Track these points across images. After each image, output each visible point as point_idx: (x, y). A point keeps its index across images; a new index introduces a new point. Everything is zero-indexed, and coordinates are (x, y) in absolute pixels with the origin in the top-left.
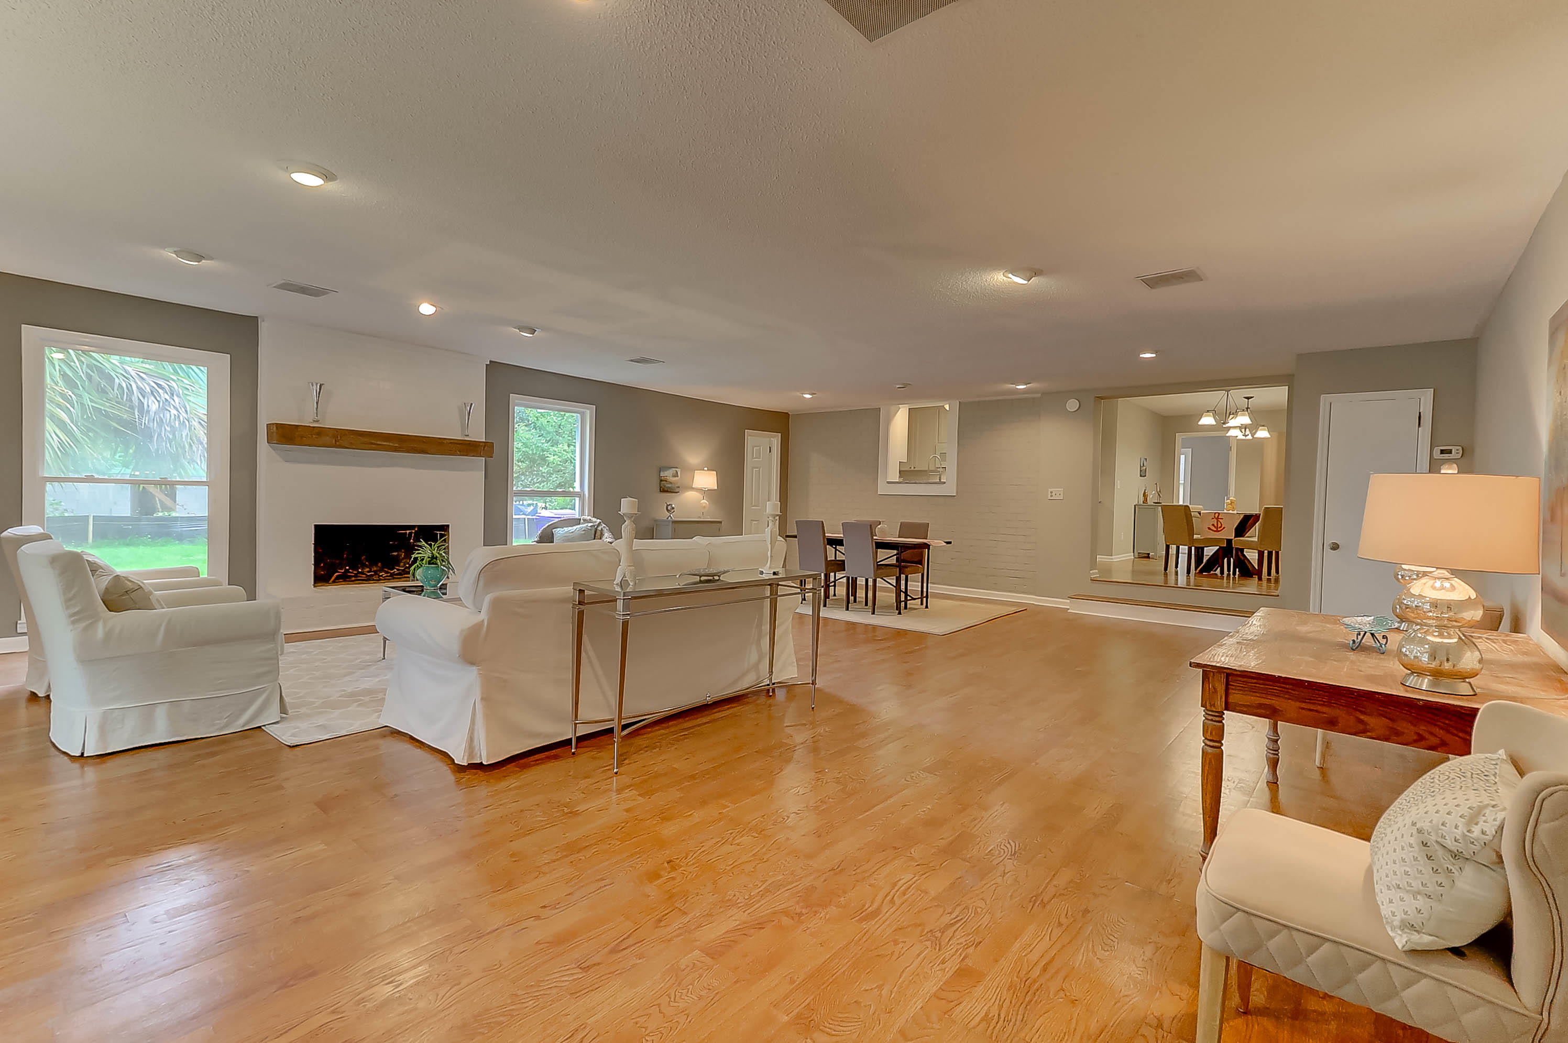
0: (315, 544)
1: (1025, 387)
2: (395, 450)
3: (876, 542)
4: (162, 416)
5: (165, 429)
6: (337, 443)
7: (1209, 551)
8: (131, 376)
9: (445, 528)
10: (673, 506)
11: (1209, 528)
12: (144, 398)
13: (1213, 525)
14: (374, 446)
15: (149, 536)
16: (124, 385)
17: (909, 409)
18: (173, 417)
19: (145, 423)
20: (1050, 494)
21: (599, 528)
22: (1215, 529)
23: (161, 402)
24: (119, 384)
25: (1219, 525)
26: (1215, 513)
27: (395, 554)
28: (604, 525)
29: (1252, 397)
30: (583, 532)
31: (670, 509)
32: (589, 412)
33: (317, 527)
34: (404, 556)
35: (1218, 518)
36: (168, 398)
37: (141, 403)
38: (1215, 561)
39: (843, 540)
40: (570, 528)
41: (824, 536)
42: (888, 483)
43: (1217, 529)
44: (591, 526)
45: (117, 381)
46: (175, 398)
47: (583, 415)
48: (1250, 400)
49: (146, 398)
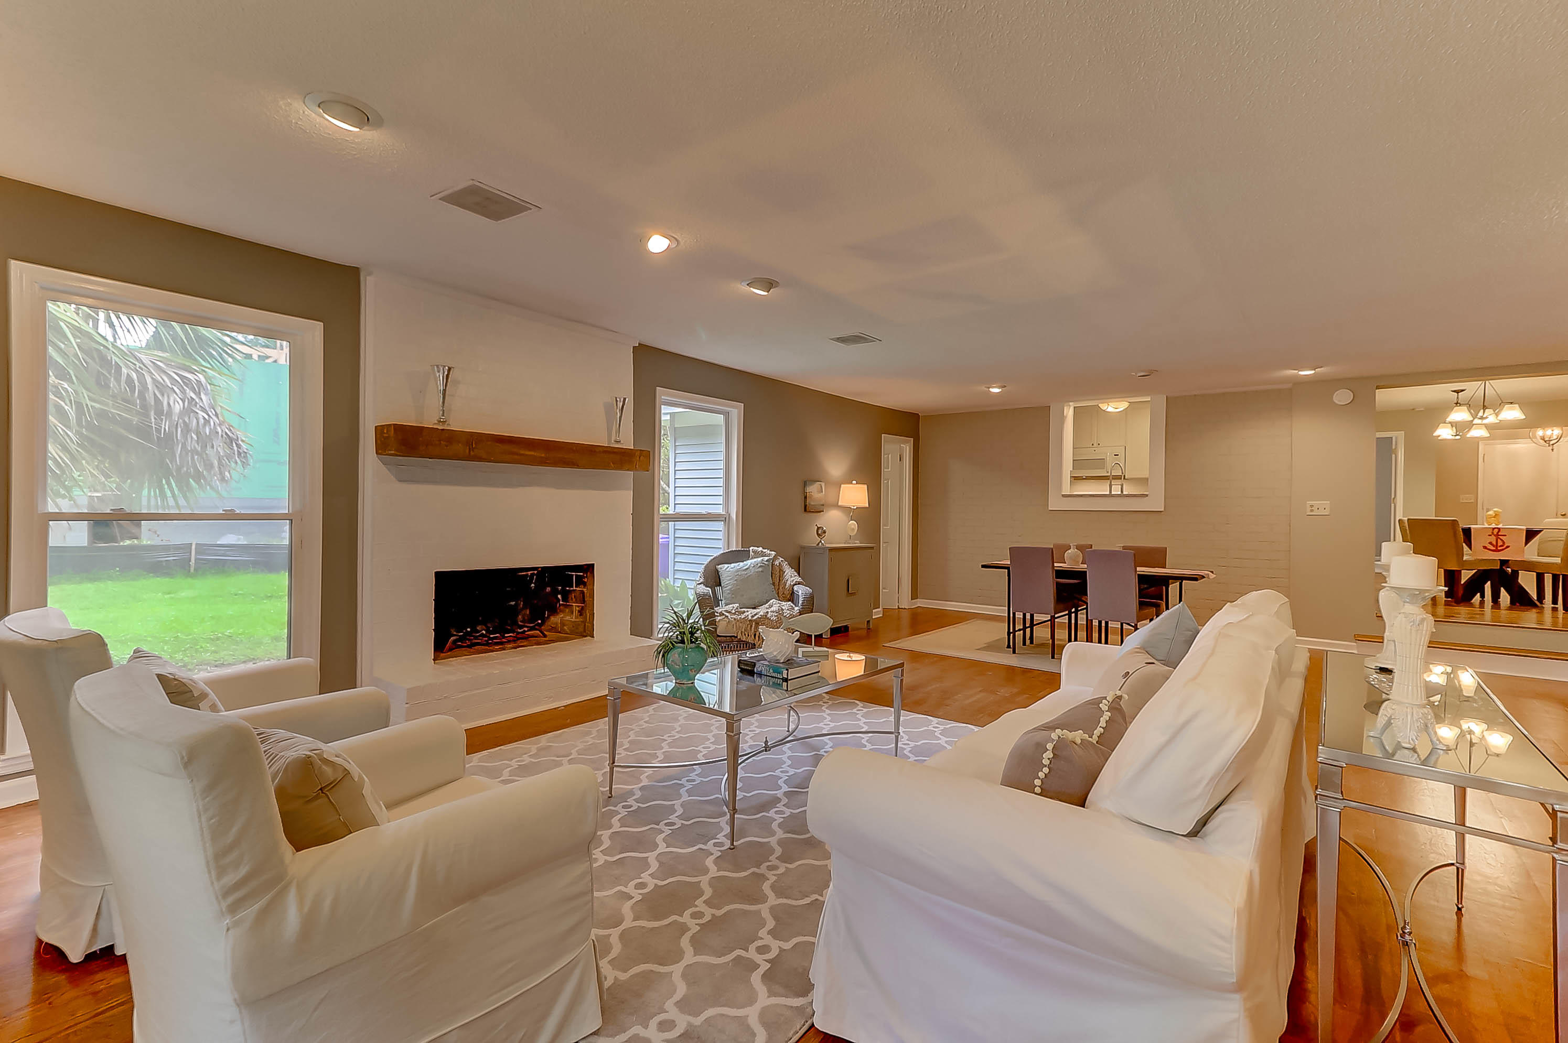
0: (436, 600)
1: (1313, 372)
2: (542, 462)
3: (1138, 575)
4: (187, 420)
5: (192, 437)
6: (472, 453)
7: (1466, 576)
8: (144, 365)
9: (589, 568)
10: (825, 528)
11: (1485, 547)
12: (163, 395)
13: (1490, 543)
14: (516, 457)
15: (118, 569)
16: (134, 376)
17: (1074, 407)
18: (202, 421)
19: (165, 429)
20: (1309, 509)
21: (777, 563)
22: (1494, 548)
23: (187, 400)
24: (128, 374)
25: (1500, 543)
26: (1494, 529)
27: (513, 603)
28: (781, 559)
29: (1463, 391)
30: (760, 569)
31: (821, 532)
32: (736, 411)
33: (439, 575)
34: (523, 605)
35: (1497, 535)
36: (194, 396)
37: (157, 400)
38: (1476, 585)
39: (1086, 572)
40: (741, 564)
41: (1053, 566)
42: (1064, 496)
43: (1497, 548)
44: (767, 561)
45: (124, 370)
46: (203, 396)
47: (727, 415)
48: (1460, 394)
49: (166, 396)
